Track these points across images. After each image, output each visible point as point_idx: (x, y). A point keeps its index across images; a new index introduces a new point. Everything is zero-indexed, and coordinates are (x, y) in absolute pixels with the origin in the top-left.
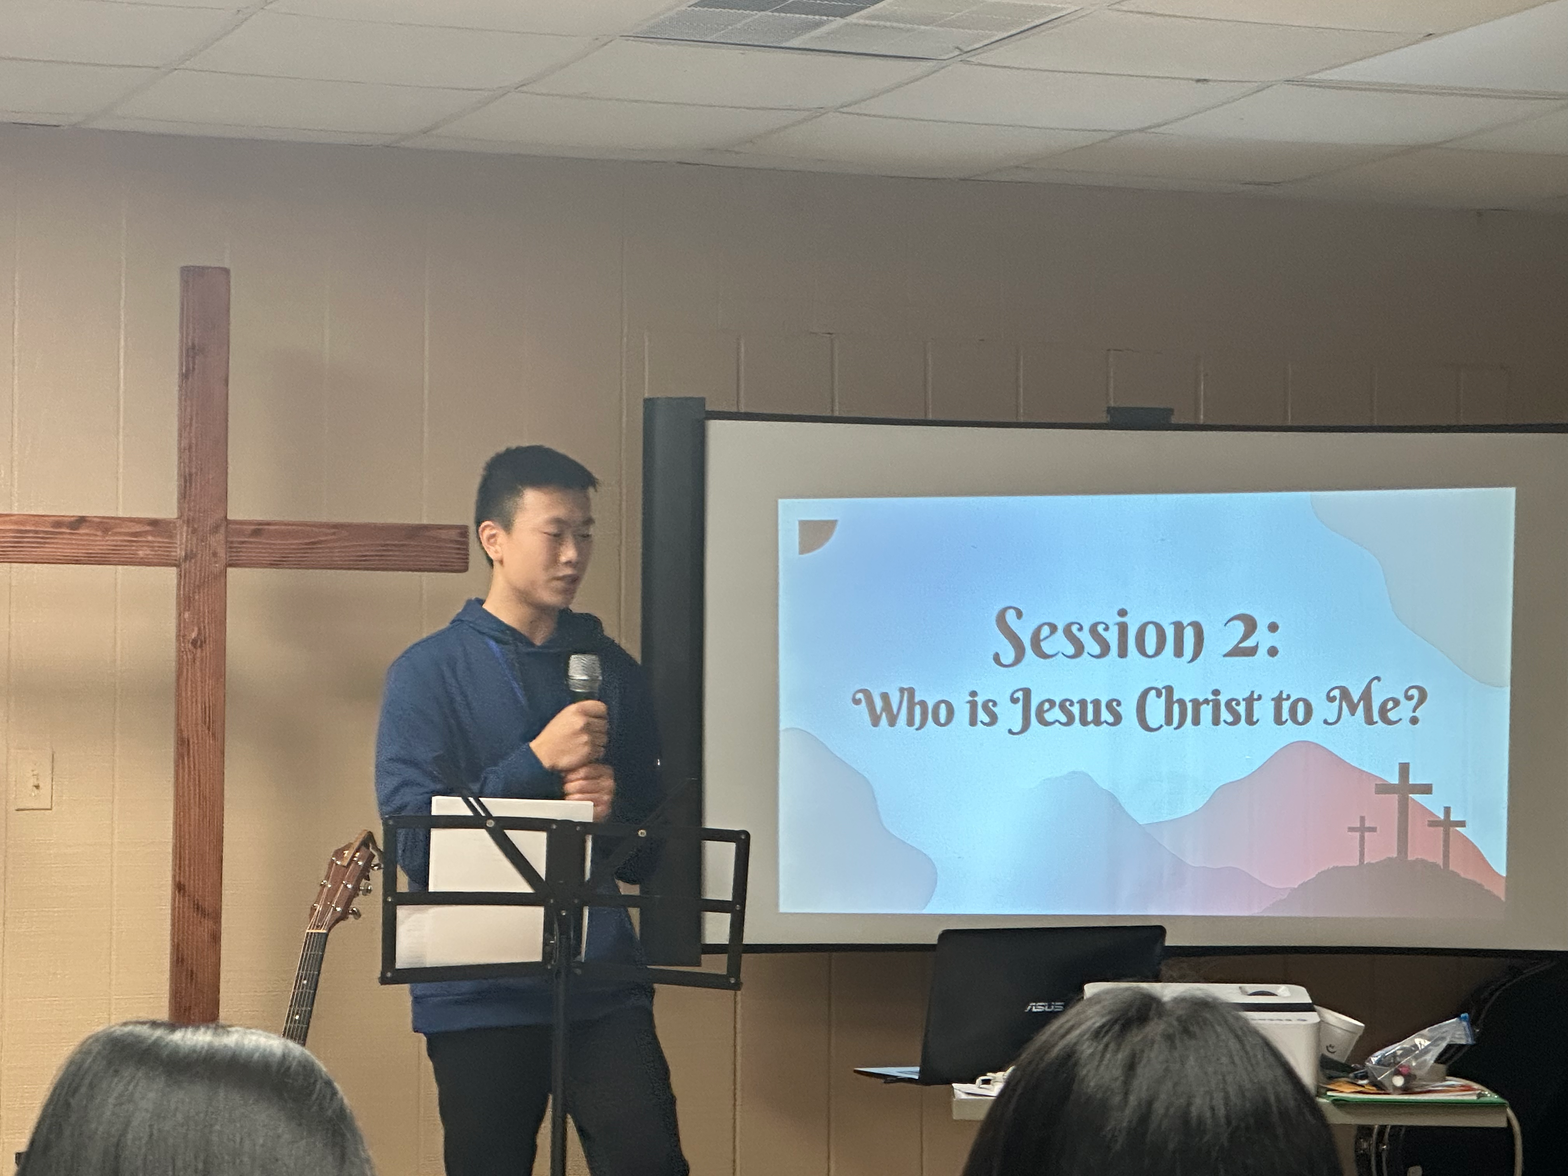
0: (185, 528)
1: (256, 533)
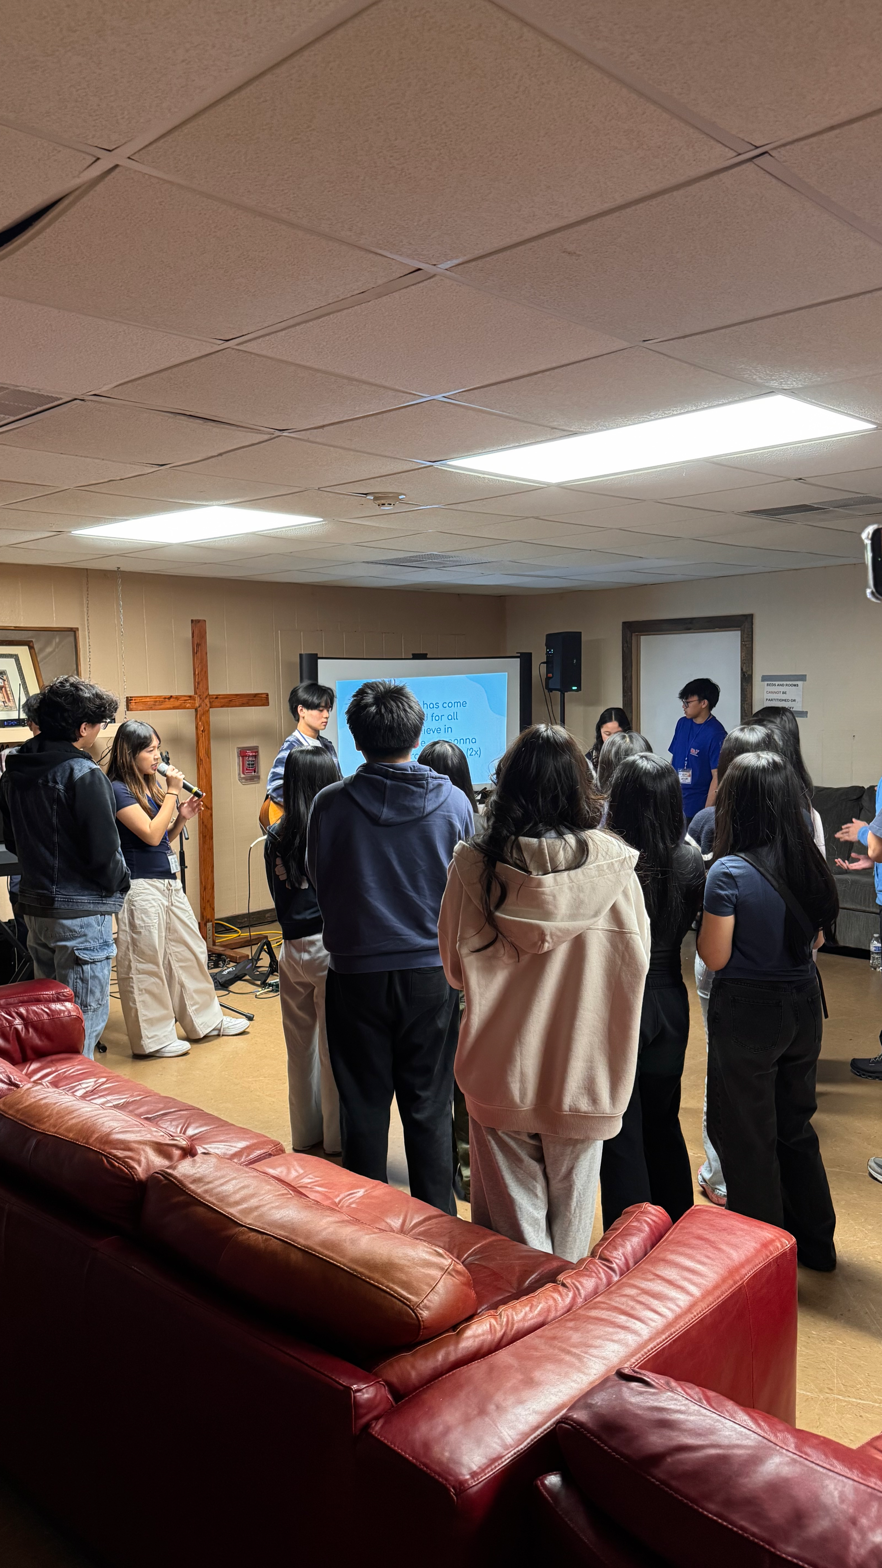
0: (197, 698)
1: (216, 698)
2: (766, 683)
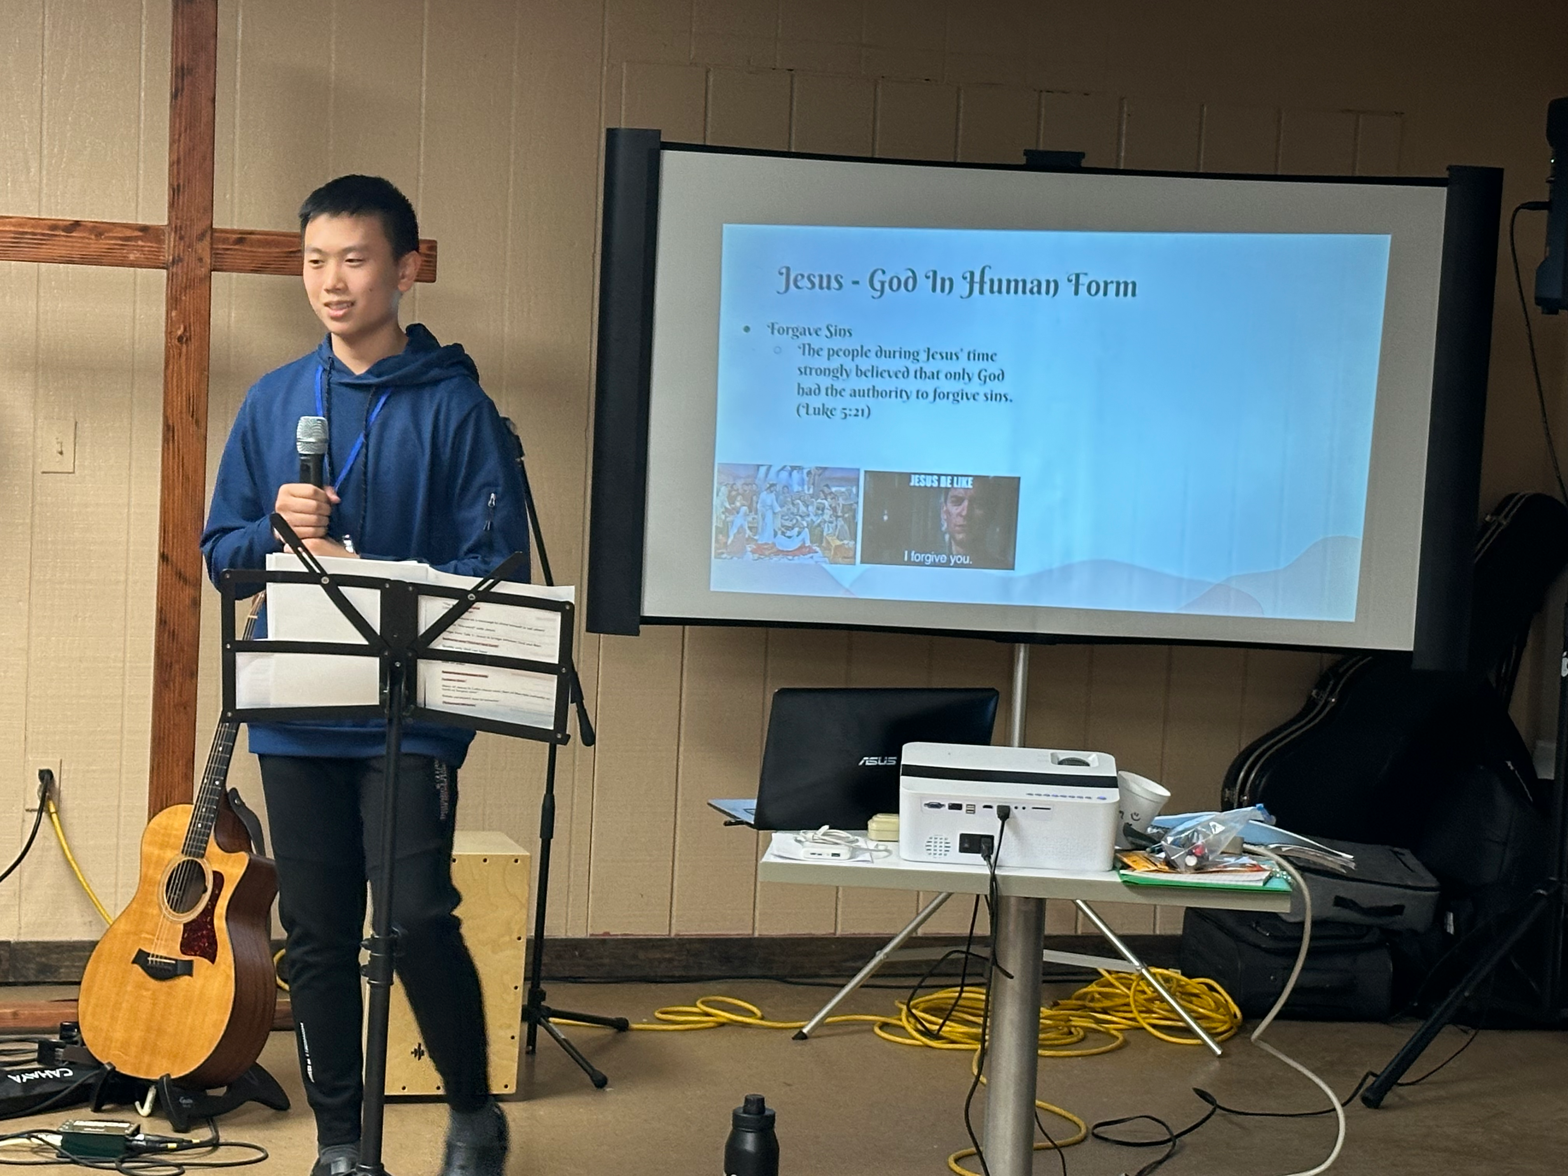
0: (173, 234)
1: (240, 241)
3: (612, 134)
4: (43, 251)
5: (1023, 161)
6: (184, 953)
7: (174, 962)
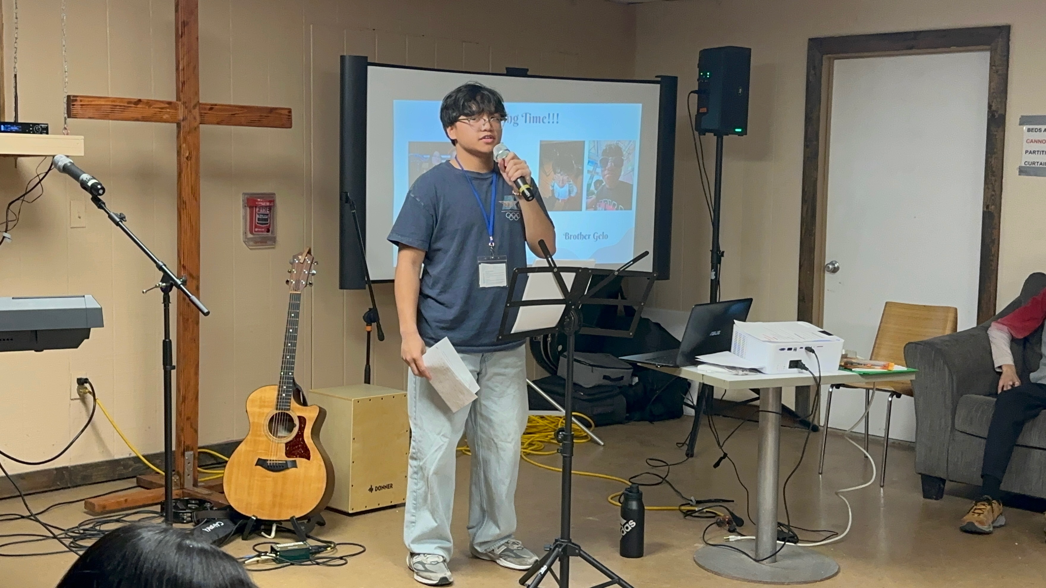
0: (180, 106)
1: (211, 109)
2: (1025, 128)
3: (342, 58)
4: (125, 114)
5: (505, 72)
6: (288, 457)
7: (285, 462)
